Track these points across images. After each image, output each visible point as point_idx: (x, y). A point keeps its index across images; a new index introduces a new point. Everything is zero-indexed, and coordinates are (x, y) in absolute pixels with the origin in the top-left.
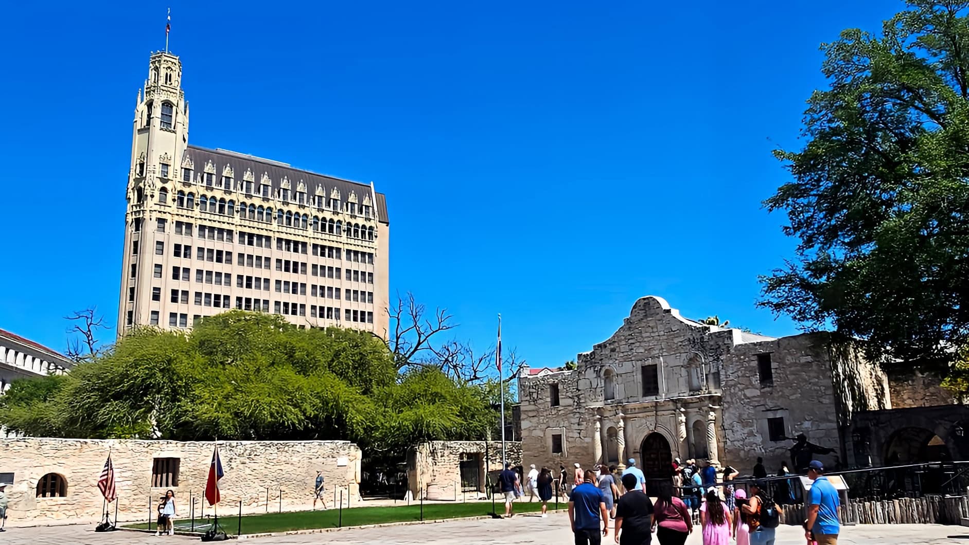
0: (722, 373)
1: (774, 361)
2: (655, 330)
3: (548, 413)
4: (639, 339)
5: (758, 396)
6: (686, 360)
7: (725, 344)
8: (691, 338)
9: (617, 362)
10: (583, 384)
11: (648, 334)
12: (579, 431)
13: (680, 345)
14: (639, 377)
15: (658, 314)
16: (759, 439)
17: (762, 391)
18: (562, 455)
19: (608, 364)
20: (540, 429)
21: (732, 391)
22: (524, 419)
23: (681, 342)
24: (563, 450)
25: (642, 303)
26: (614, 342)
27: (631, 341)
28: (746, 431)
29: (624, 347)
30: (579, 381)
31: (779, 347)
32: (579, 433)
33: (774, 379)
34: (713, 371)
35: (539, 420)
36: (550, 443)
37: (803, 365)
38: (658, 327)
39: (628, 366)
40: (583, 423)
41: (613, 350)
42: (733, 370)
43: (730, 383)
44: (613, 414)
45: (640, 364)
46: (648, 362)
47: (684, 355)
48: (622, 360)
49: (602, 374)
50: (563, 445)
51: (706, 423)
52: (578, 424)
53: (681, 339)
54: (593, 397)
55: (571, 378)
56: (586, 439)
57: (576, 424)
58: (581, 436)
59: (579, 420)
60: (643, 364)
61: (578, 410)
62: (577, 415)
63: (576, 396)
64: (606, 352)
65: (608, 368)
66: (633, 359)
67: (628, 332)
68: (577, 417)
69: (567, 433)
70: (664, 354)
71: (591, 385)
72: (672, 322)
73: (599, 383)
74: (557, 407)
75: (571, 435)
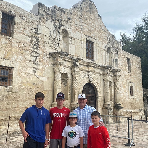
0: (118, 61)
1: (131, 63)
2: (94, 22)
4: (86, 22)
5: (127, 75)
6: (107, 48)
7: (119, 48)
8: (108, 37)
9: (72, 28)
11: (91, 22)
12: (35, 70)
13: (104, 39)
14: (85, 45)
16: (127, 94)
17: (129, 73)
18: (11, 90)
23: (105, 37)
24: (14, 84)
26: (70, 13)
28: (124, 89)
31: (132, 58)
32: (35, 72)
33: (131, 70)
34: (115, 58)
37: (137, 68)
39: (78, 35)
41: (70, 19)
42: (121, 61)
44: (66, 64)
45: (85, 37)
46: (91, 39)
47: (106, 45)
48: (75, 29)
49: (61, 31)
50: (14, 80)
51: (113, 83)
52: (35, 62)
53: (105, 35)
54: (52, 45)
55: (31, 19)
56: (42, 78)
57: (31, 62)
58: (36, 74)
59: (36, 59)
60: (88, 39)
61: (36, 50)
62: (35, 54)
63: (35, 37)
64: (65, 16)
65: (66, 29)
66: (82, 32)
67: (79, 13)
68: (34, 56)
69: (21, 68)
70: (97, 39)
71: (51, 35)
72: (101, 23)
73: (58, 36)
74: (10, 38)
75: (25, 70)
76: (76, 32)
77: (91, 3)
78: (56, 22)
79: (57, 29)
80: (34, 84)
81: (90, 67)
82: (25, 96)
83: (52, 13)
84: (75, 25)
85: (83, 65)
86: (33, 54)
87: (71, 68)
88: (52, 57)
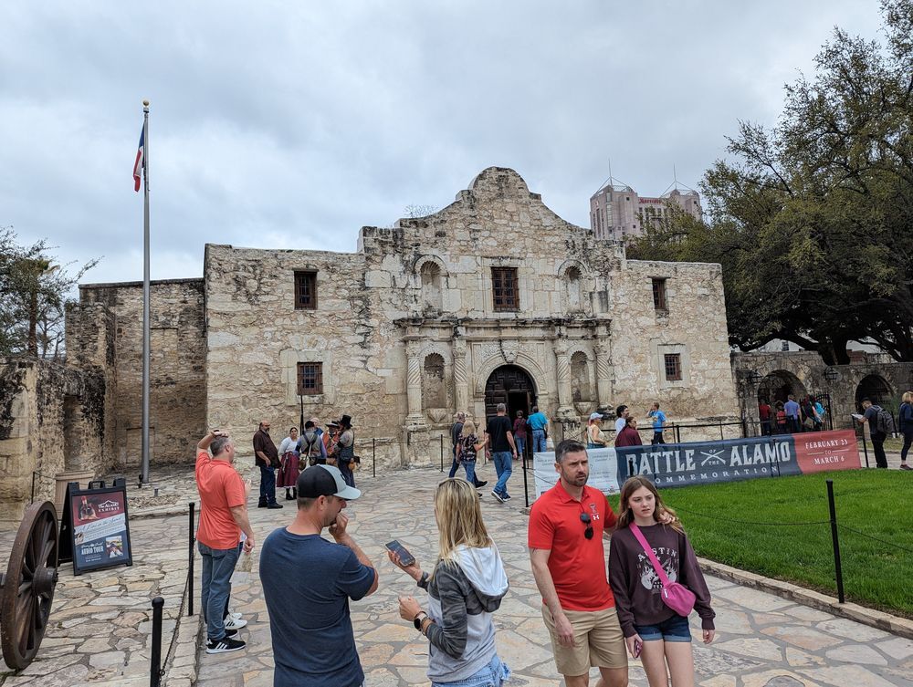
0: (611, 294)
1: (671, 288)
2: (515, 218)
3: (287, 321)
4: (489, 225)
5: (653, 327)
6: (563, 270)
7: (615, 258)
8: (570, 241)
9: (448, 253)
10: (375, 278)
11: (504, 222)
12: (364, 359)
13: (554, 248)
14: (489, 282)
15: (521, 197)
16: (653, 378)
17: (659, 320)
18: (322, 401)
19: (429, 253)
20: (265, 351)
21: (623, 317)
22: (216, 330)
23: (557, 243)
24: (326, 389)
25: (495, 176)
26: (442, 221)
27: (472, 226)
28: (639, 367)
29: (461, 233)
30: (368, 274)
31: (676, 272)
32: (365, 362)
33: (671, 309)
34: (598, 289)
35: (261, 334)
36: (291, 377)
37: (700, 297)
38: (521, 216)
39: (467, 263)
40: (372, 344)
41: (440, 234)
42: (624, 291)
43: (620, 307)
44: (437, 334)
45: (489, 262)
46: (505, 263)
47: (559, 262)
48: (457, 252)
49: (418, 269)
50: (325, 382)
51: (590, 356)
52: (363, 345)
53: (557, 239)
54: (399, 303)
55: (348, 265)
56: (381, 373)
57: (356, 346)
58: (368, 366)
59: (365, 338)
60: (497, 264)
61: (363, 321)
62: (362, 330)
63: (360, 298)
64: (427, 233)
65: (432, 259)
66: (477, 253)
67: (469, 212)
68: (361, 334)
69: (336, 361)
70: (529, 255)
71: (395, 283)
72: (541, 212)
73: (412, 281)
74: (312, 312)
75: (344, 363)
76: (461, 258)
77: (503, 174)
78: (405, 254)
79: (409, 268)
80: (364, 384)
81: (505, 330)
82: (349, 408)
83: (395, 237)
84: (456, 243)
85: (485, 328)
86: (358, 331)
87: (450, 341)
88: (400, 326)
